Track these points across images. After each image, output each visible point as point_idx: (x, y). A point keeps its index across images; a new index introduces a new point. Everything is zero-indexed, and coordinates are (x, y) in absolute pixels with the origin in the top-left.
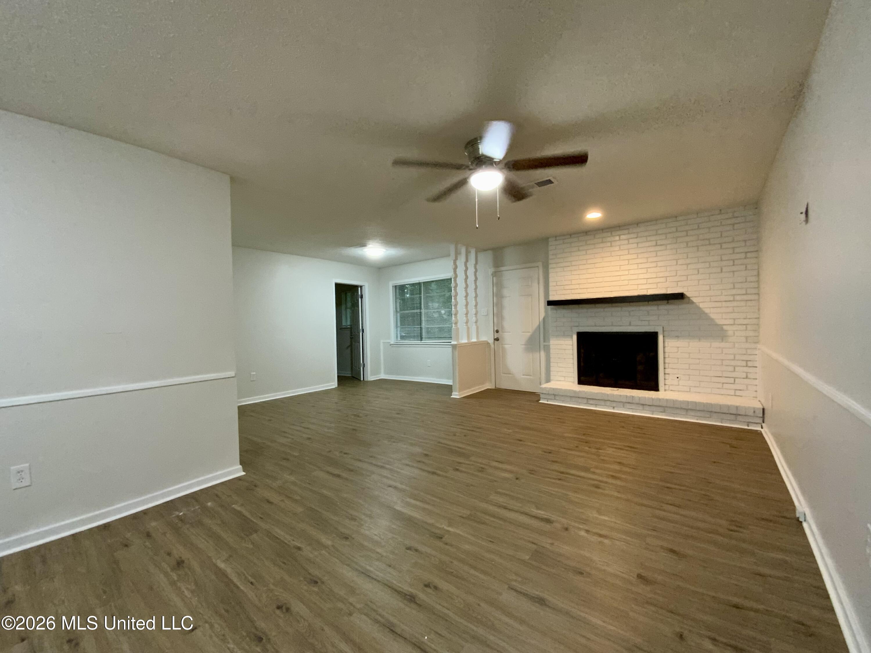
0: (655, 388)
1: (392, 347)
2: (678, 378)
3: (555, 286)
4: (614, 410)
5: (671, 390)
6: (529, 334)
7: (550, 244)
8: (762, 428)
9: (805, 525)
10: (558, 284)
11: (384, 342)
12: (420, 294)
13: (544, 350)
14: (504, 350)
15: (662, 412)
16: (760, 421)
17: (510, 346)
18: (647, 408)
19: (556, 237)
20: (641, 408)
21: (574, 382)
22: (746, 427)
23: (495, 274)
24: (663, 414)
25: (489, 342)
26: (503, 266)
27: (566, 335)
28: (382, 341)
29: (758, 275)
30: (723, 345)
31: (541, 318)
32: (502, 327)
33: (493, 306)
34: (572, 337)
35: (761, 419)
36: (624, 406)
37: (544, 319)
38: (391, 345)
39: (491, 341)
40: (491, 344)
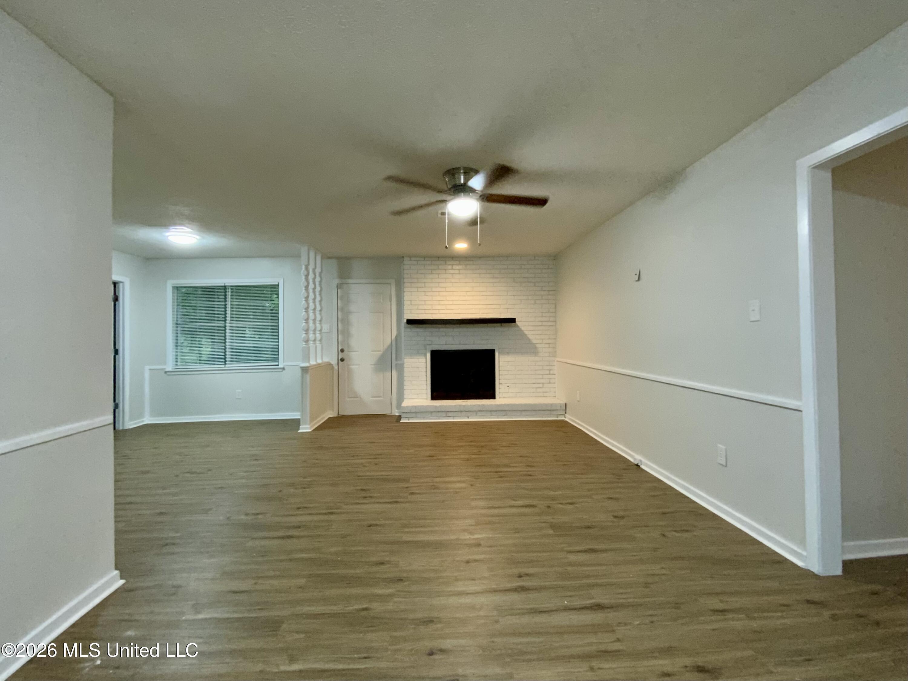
0: (493, 397)
1: (169, 375)
2: (508, 386)
3: (409, 305)
4: (468, 419)
5: (504, 397)
6: (380, 353)
7: (405, 262)
8: (565, 418)
9: (643, 467)
10: (412, 303)
11: (150, 369)
12: (225, 300)
13: (396, 369)
14: (350, 371)
15: (504, 415)
16: (564, 413)
17: (357, 366)
18: (494, 413)
19: (410, 257)
20: (489, 414)
21: (427, 399)
22: (556, 419)
23: (339, 287)
24: (506, 416)
25: (332, 362)
26: (349, 278)
27: (419, 353)
28: (147, 368)
29: (555, 308)
30: (537, 358)
31: (394, 337)
32: (349, 346)
33: (338, 321)
34: (425, 355)
35: (565, 412)
36: (476, 414)
37: (396, 337)
38: (166, 372)
39: (334, 362)
40: (334, 365)
